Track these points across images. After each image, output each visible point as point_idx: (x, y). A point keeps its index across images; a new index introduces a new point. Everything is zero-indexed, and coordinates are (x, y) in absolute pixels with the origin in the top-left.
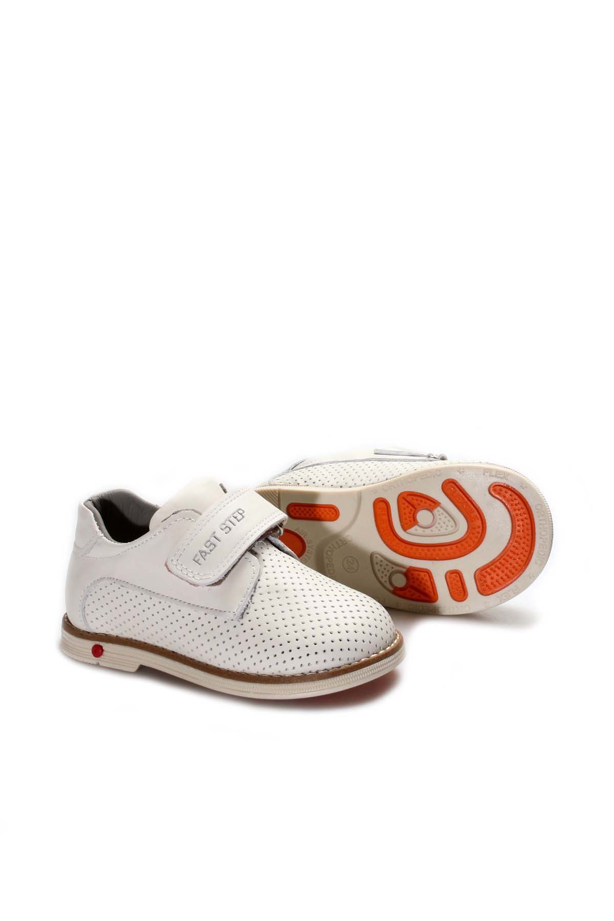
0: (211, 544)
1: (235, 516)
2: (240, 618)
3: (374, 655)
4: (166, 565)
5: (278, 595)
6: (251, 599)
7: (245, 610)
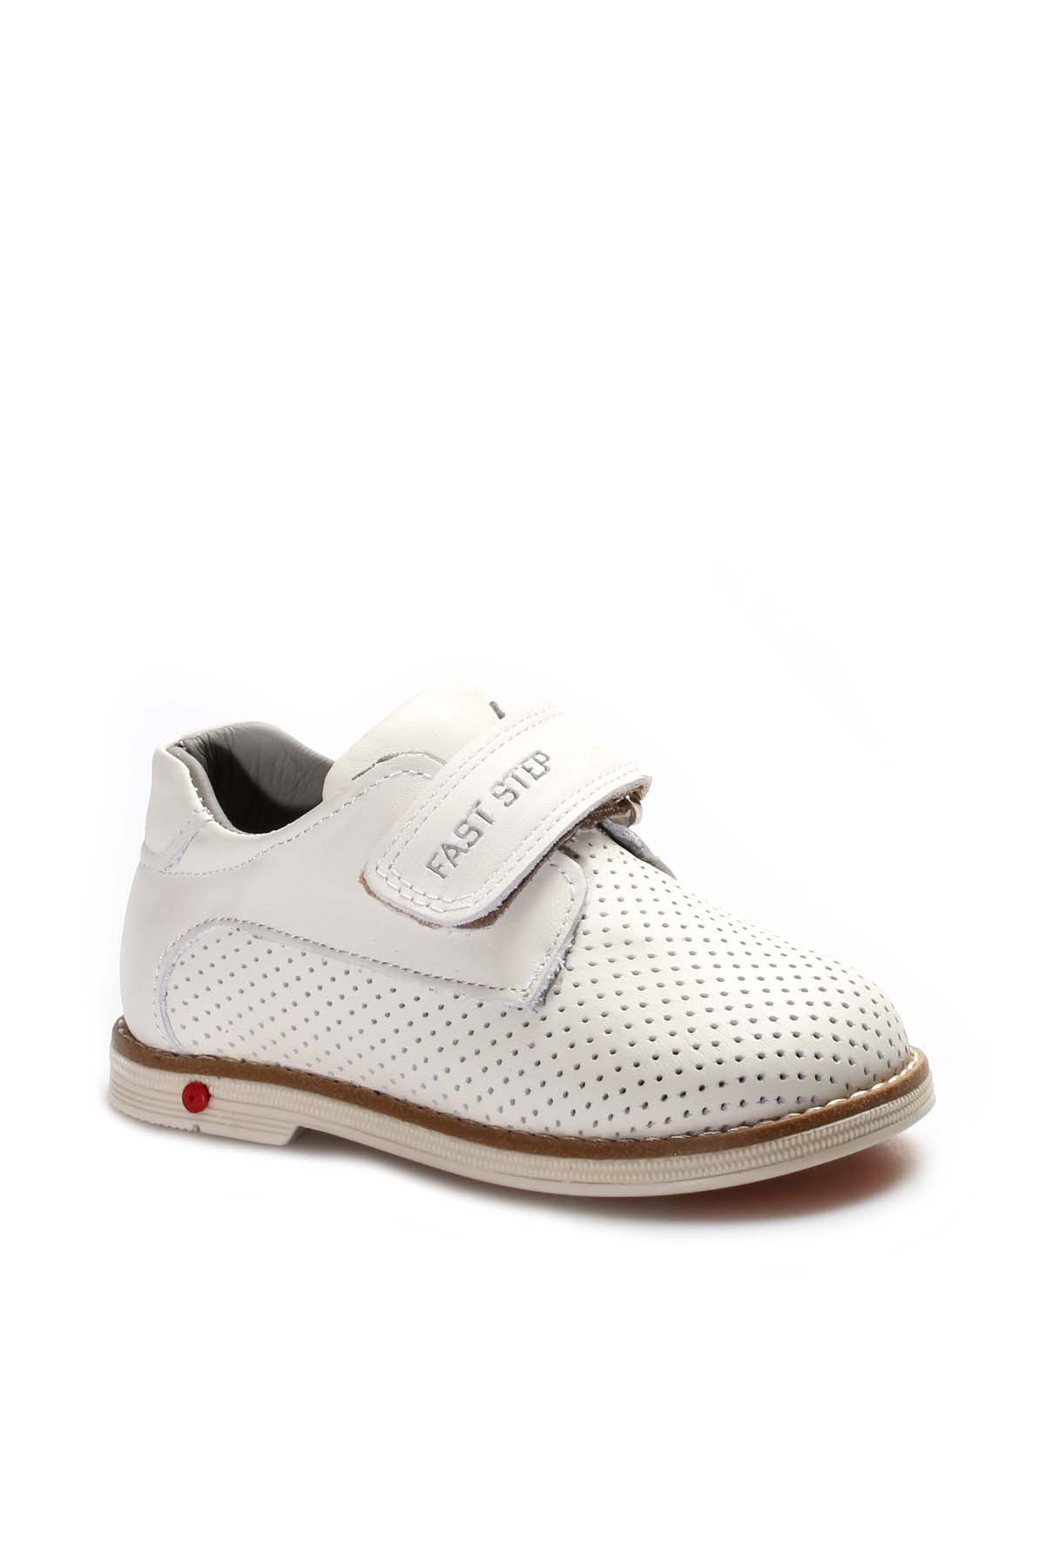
0: (470, 829)
1: (528, 767)
2: (537, 1005)
3: (861, 1093)
4: (363, 881)
5: (630, 950)
6: (565, 959)
7: (550, 986)
